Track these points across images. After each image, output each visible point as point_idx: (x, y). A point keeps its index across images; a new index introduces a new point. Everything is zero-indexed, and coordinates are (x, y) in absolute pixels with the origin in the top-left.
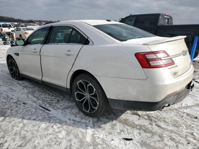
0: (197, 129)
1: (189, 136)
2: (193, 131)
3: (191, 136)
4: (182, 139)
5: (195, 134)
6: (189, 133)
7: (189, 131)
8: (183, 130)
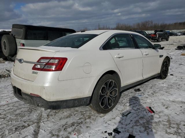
0: (5, 124)
1: (4, 116)
2: (6, 120)
3: (3, 117)
4: (6, 113)
5: (3, 120)
6: (6, 117)
7: (8, 118)
8: (11, 116)
